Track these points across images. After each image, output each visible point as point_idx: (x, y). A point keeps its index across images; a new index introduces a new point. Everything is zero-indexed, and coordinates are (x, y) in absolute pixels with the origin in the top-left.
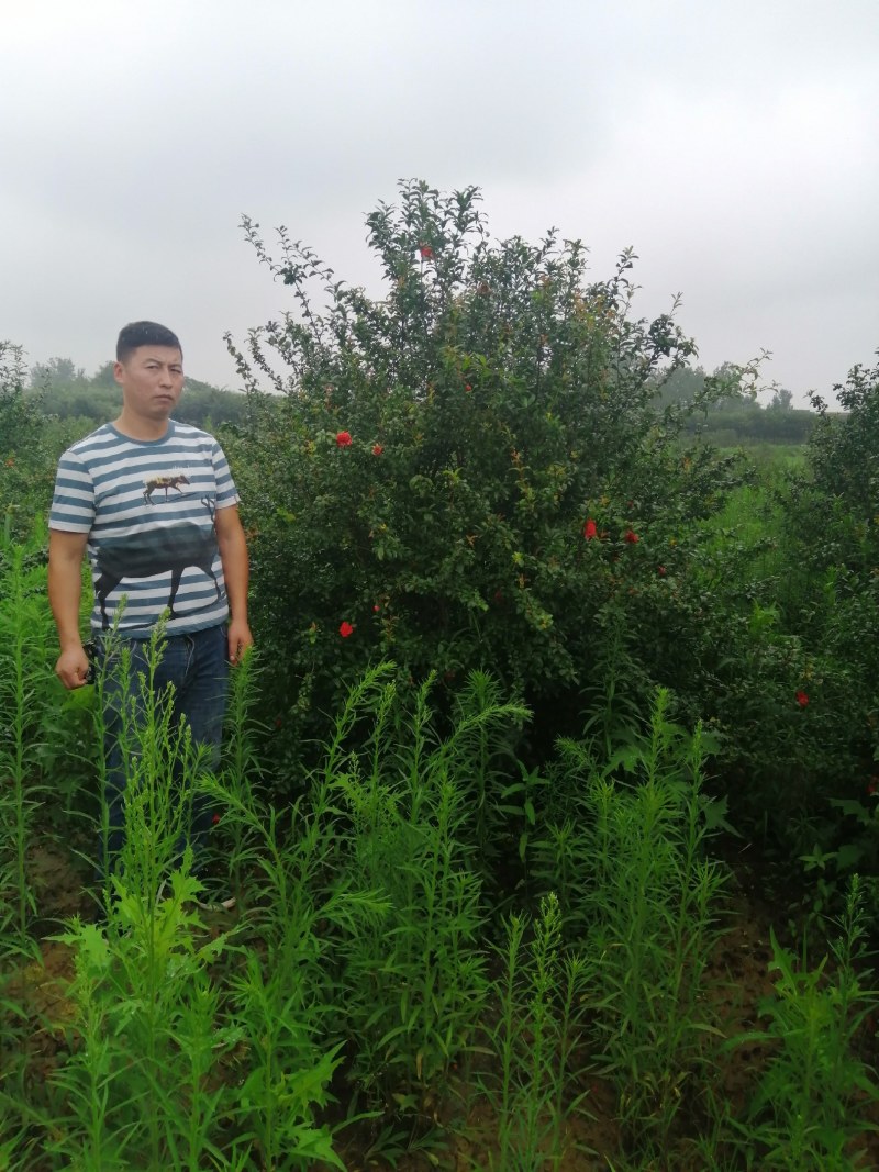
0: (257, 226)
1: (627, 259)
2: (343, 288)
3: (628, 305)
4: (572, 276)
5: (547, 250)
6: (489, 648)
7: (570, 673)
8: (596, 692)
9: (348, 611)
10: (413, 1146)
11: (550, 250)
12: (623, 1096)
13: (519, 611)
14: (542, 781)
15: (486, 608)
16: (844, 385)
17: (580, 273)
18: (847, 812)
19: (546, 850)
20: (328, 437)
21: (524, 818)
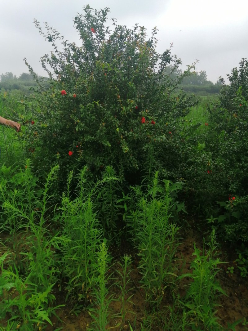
0: (39, 22)
1: (155, 30)
2: (67, 43)
3: (156, 46)
4: (142, 38)
5: (135, 31)
6: (114, 158)
7: (136, 166)
8: (145, 171)
9: (71, 147)
10: (84, 309)
11: (136, 30)
12: (147, 294)
13: (121, 147)
14: (129, 198)
15: (110, 146)
16: (230, 74)
17: (144, 37)
18: (221, 205)
19: (130, 218)
20: (58, 92)
21: (124, 209)
